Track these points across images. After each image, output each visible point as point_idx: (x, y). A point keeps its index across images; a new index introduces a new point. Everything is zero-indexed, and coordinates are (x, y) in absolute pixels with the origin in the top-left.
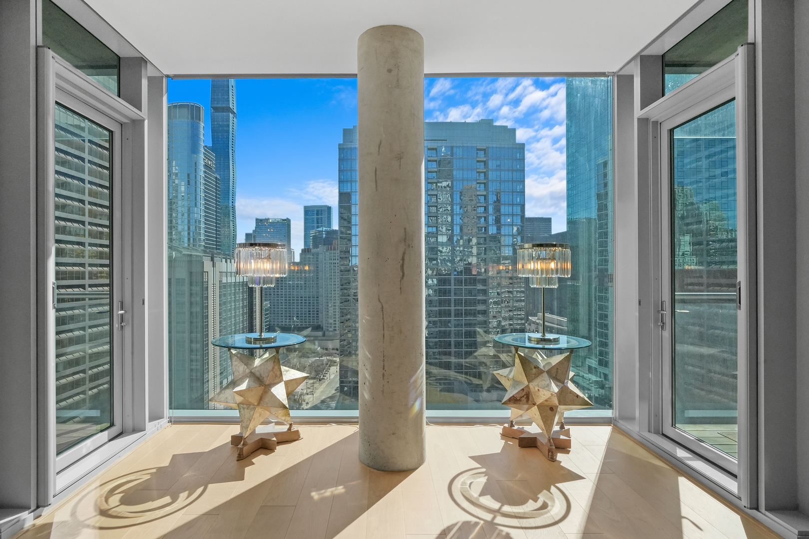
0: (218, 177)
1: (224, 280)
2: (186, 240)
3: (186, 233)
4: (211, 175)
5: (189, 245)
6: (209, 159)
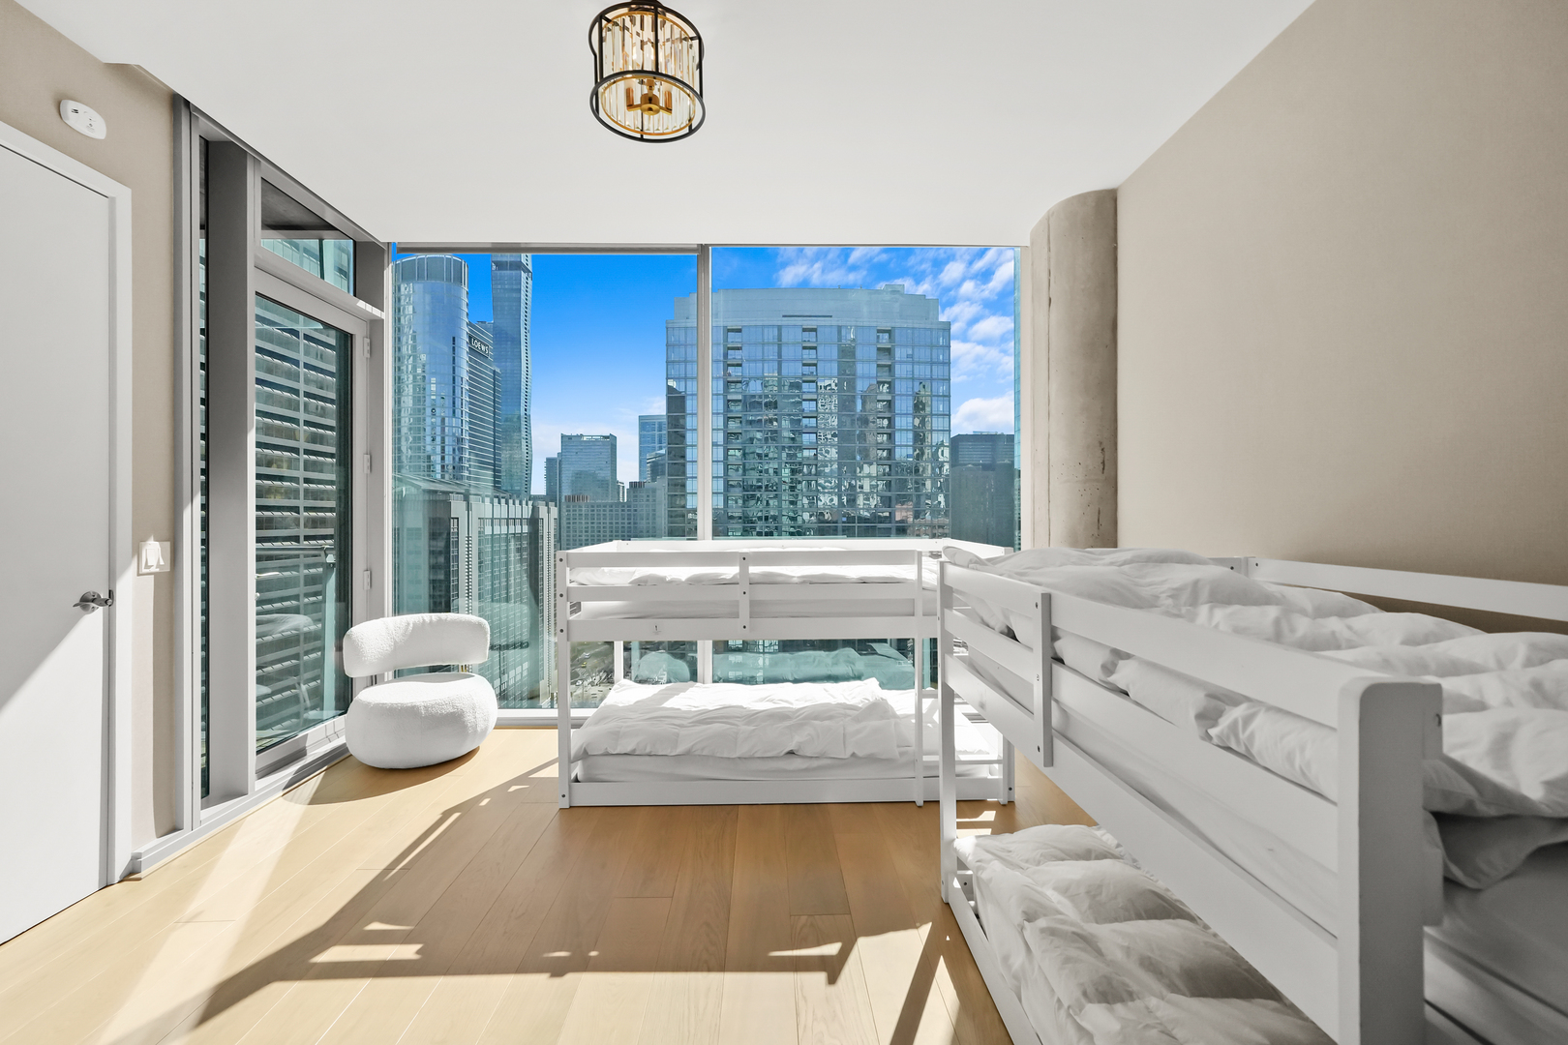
0: (498, 370)
1: (488, 531)
2: (438, 468)
3: (439, 458)
4: (486, 368)
5: (443, 477)
6: (482, 343)
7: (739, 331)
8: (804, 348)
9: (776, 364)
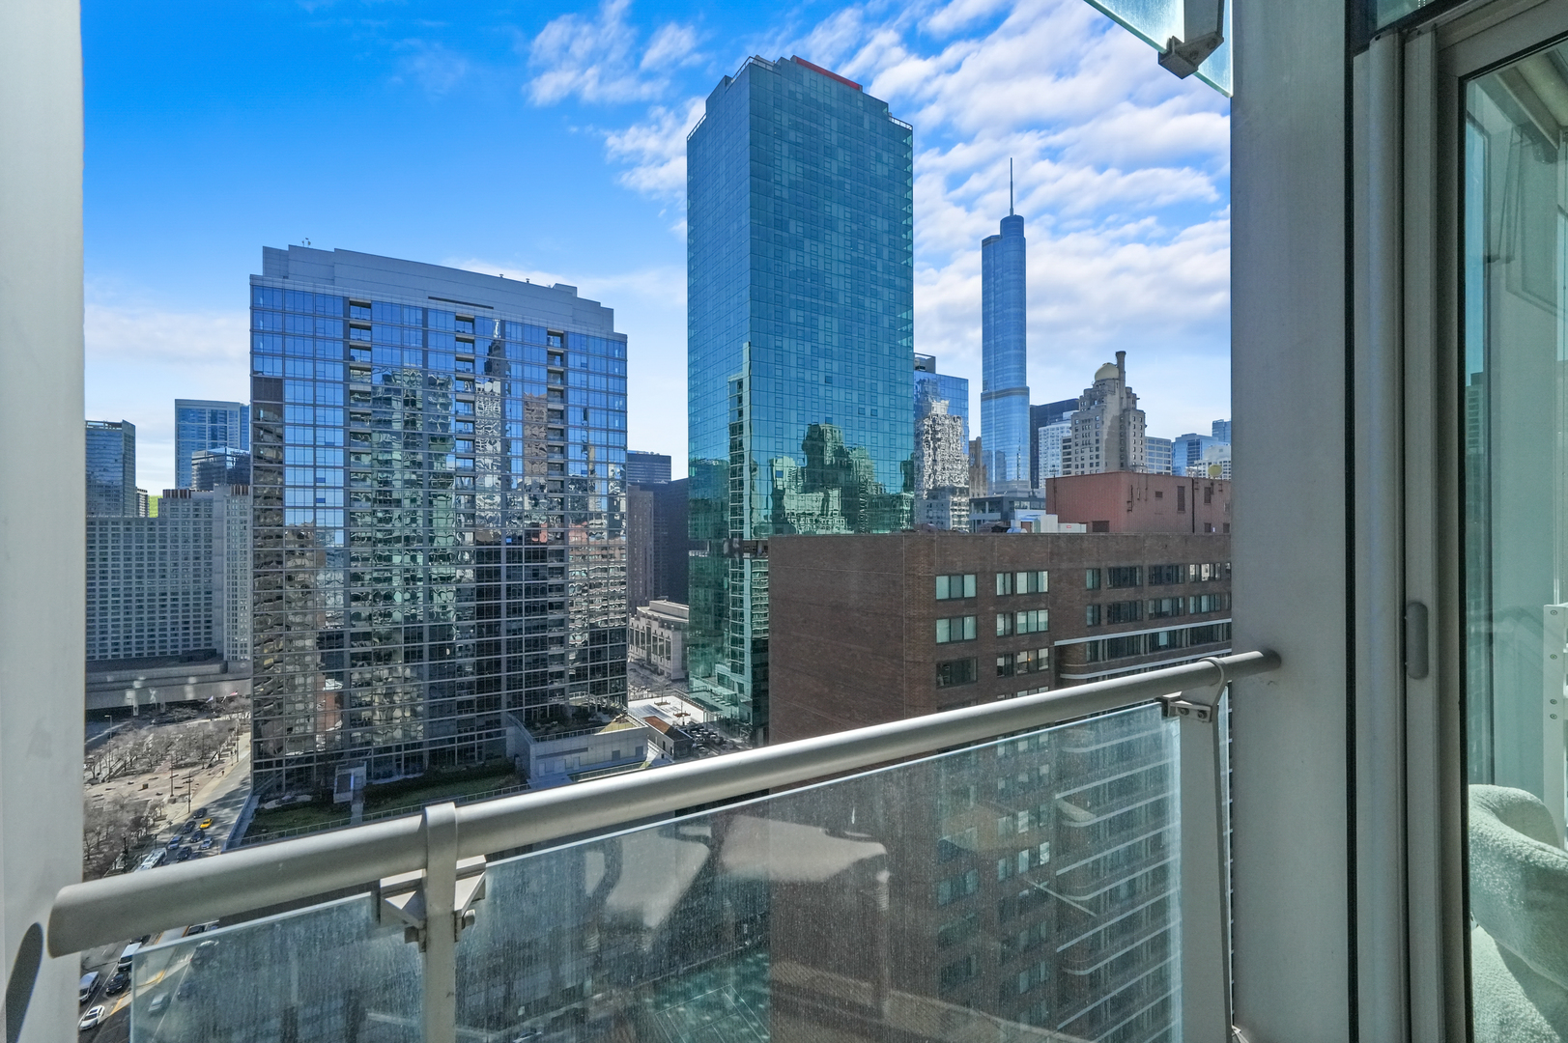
7: (368, 306)
8: (458, 339)
9: (420, 355)
